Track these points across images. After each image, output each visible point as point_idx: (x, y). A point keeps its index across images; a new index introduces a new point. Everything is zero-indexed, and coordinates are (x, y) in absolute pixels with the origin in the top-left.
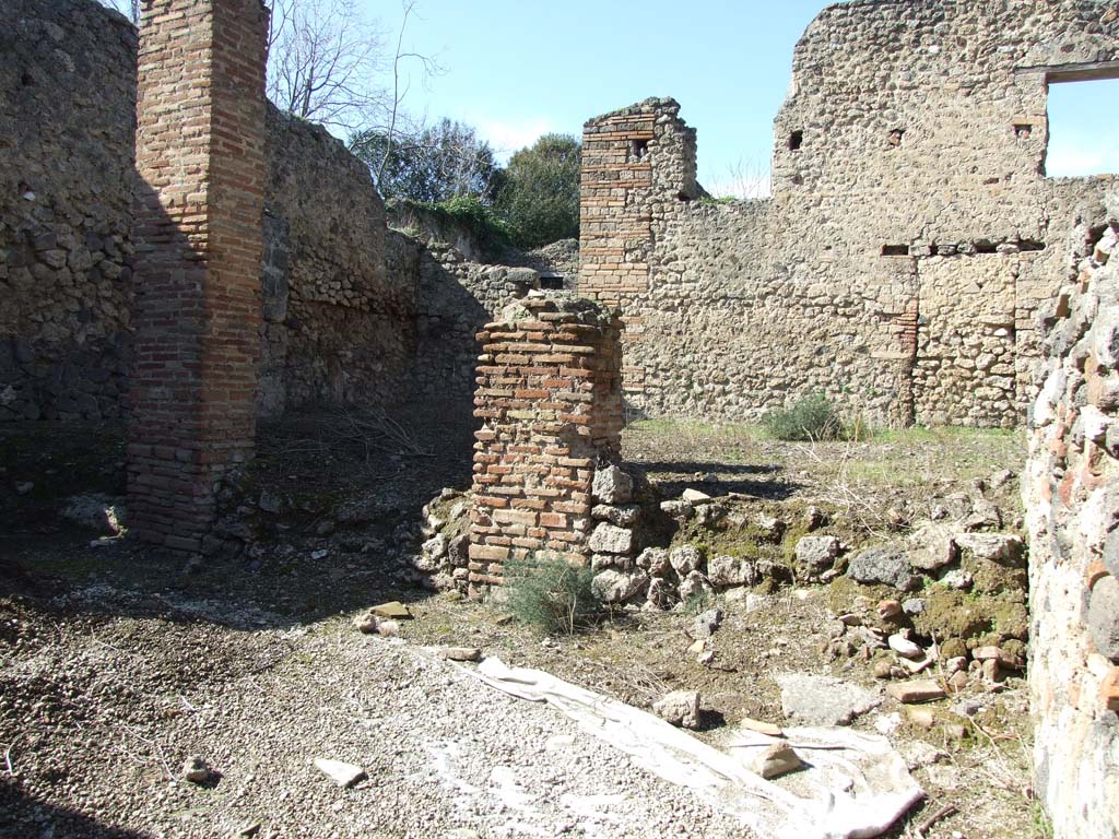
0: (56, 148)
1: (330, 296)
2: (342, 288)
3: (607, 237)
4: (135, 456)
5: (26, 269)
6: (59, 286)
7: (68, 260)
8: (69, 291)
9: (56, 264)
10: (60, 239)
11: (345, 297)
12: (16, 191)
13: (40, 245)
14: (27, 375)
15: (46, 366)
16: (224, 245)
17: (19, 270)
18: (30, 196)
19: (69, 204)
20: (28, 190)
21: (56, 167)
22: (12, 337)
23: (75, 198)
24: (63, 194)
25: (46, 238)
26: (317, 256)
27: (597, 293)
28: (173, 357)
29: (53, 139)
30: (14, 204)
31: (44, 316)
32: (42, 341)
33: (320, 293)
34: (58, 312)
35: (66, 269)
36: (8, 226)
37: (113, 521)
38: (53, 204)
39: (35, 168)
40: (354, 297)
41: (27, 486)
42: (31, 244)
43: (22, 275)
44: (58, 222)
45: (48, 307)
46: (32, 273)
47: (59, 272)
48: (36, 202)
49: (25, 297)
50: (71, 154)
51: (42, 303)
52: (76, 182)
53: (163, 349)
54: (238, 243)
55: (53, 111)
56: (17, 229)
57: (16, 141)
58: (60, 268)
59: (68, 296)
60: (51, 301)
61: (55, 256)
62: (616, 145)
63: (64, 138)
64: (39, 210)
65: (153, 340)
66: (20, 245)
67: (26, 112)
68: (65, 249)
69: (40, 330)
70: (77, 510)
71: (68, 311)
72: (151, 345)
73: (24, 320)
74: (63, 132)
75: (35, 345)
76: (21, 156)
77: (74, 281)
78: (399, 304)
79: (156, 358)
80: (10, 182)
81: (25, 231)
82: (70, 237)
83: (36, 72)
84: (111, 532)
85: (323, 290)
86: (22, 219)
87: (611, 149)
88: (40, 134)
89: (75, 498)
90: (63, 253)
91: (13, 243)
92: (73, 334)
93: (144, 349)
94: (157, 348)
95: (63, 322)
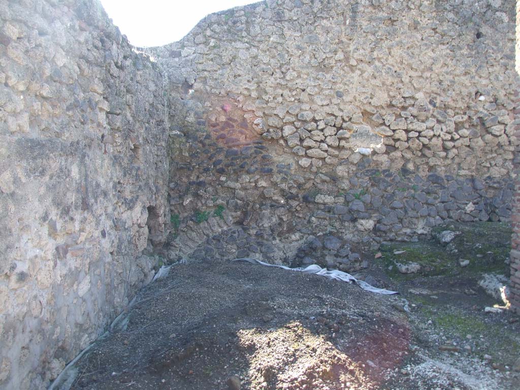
0: (497, 68)
5: (480, 138)
6: (500, 145)
7: (505, 130)
8: (506, 148)
9: (498, 134)
10: (500, 119)
12: (474, 97)
13: (487, 125)
14: (481, 196)
15: (492, 191)
17: (475, 140)
18: (482, 98)
19: (506, 98)
20: (481, 95)
21: (497, 78)
22: (472, 176)
23: (510, 94)
24: (502, 93)
25: (492, 120)
29: (495, 64)
30: (473, 104)
31: (490, 164)
32: (489, 177)
34: (499, 160)
35: (504, 136)
36: (469, 117)
37: (503, 296)
38: (496, 100)
39: (484, 82)
41: (465, 262)
42: (483, 124)
43: (477, 142)
44: (499, 109)
45: (493, 158)
46: (484, 140)
47: (500, 138)
48: (485, 101)
49: (479, 154)
50: (507, 69)
51: (489, 156)
55: (495, 48)
56: (475, 118)
57: (473, 70)
58: (500, 136)
59: (505, 151)
60: (494, 155)
61: (497, 129)
63: (502, 61)
64: (487, 105)
66: (477, 126)
67: (478, 53)
68: (504, 124)
69: (488, 171)
70: (486, 283)
71: (506, 160)
73: (479, 167)
74: (501, 58)
75: (485, 180)
76: (477, 78)
77: (510, 142)
80: (470, 93)
81: (480, 118)
82: (506, 117)
83: (484, 30)
84: (501, 303)
86: (477, 112)
88: (487, 63)
89: (486, 275)
90: (502, 127)
91: (473, 125)
92: (508, 172)
95: (503, 166)
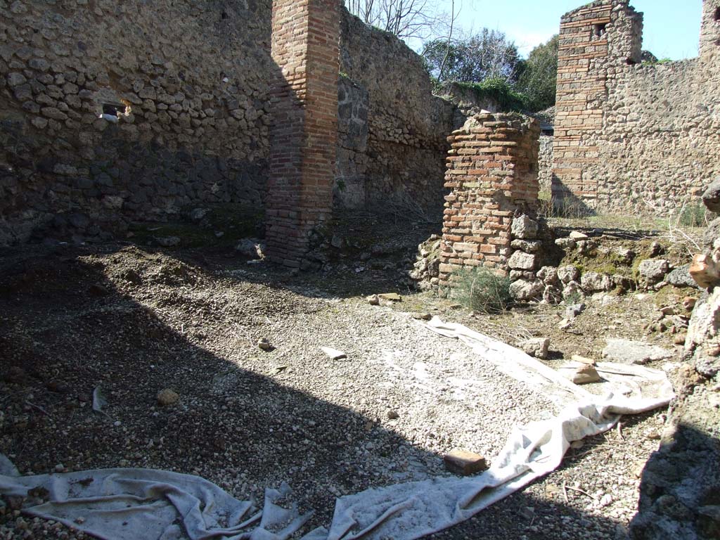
0: (239, 53)
1: (395, 138)
2: (403, 133)
3: (575, 93)
4: (269, 216)
5: (224, 120)
6: (240, 129)
7: (245, 115)
8: (245, 132)
9: (238, 117)
10: (241, 103)
11: (405, 138)
12: (219, 77)
13: (231, 107)
14: (224, 178)
15: (234, 174)
16: (315, 96)
17: (220, 121)
18: (226, 80)
19: (245, 83)
20: (225, 76)
21: (239, 63)
22: (217, 157)
23: (249, 80)
24: (243, 78)
25: (235, 103)
26: (388, 113)
27: (567, 131)
28: (288, 160)
29: (237, 48)
30: (218, 84)
31: (232, 146)
32: (232, 160)
33: (389, 136)
34: (240, 143)
35: (244, 120)
36: (215, 96)
37: (259, 252)
38: (237, 84)
39: (228, 64)
40: (410, 139)
42: (226, 106)
43: (221, 123)
44: (240, 94)
45: (235, 141)
46: (227, 122)
47: (240, 122)
48: (229, 83)
49: (223, 135)
50: (246, 55)
51: (232, 139)
52: (249, 71)
53: (283, 156)
54: (323, 94)
55: (238, 32)
56: (219, 98)
57: (219, 50)
58: (241, 119)
59: (244, 135)
60: (236, 138)
61: (238, 113)
62: (583, 29)
63: (243, 47)
64: (230, 87)
65: (278, 151)
66: (221, 107)
67: (224, 34)
68: (243, 108)
69: (231, 153)
70: (243, 246)
71: (245, 144)
72: (278, 154)
73: (222, 148)
74: (243, 44)
75: (228, 162)
76: (222, 58)
77: (248, 126)
78: (439, 143)
79: (280, 161)
80: (216, 73)
81: (223, 99)
82: (246, 102)
83: (229, 11)
84: (258, 257)
85: (391, 134)
86: (222, 93)
87: (580, 32)
88: (231, 45)
89: (242, 240)
90: (242, 111)
91: (217, 106)
92: (247, 156)
93: (275, 157)
94: (280, 156)
95: (243, 149)
